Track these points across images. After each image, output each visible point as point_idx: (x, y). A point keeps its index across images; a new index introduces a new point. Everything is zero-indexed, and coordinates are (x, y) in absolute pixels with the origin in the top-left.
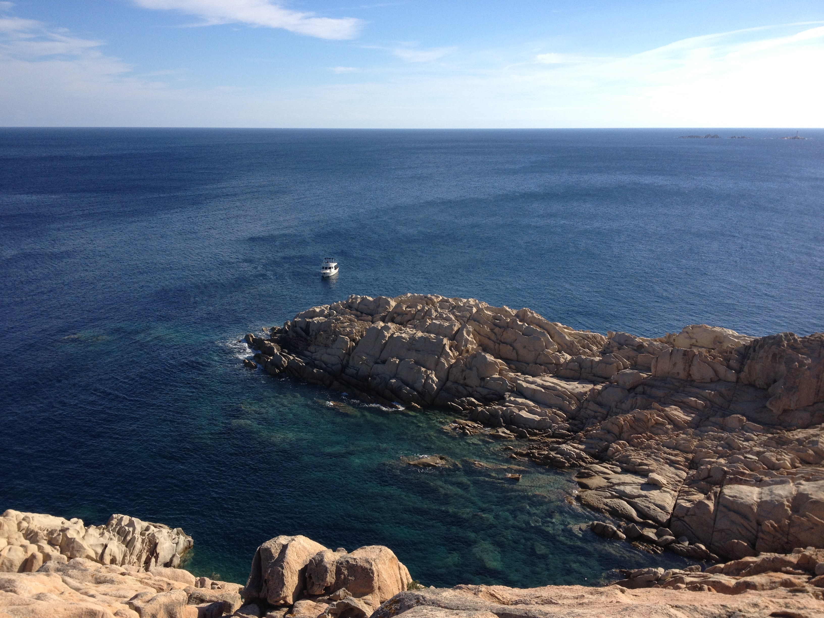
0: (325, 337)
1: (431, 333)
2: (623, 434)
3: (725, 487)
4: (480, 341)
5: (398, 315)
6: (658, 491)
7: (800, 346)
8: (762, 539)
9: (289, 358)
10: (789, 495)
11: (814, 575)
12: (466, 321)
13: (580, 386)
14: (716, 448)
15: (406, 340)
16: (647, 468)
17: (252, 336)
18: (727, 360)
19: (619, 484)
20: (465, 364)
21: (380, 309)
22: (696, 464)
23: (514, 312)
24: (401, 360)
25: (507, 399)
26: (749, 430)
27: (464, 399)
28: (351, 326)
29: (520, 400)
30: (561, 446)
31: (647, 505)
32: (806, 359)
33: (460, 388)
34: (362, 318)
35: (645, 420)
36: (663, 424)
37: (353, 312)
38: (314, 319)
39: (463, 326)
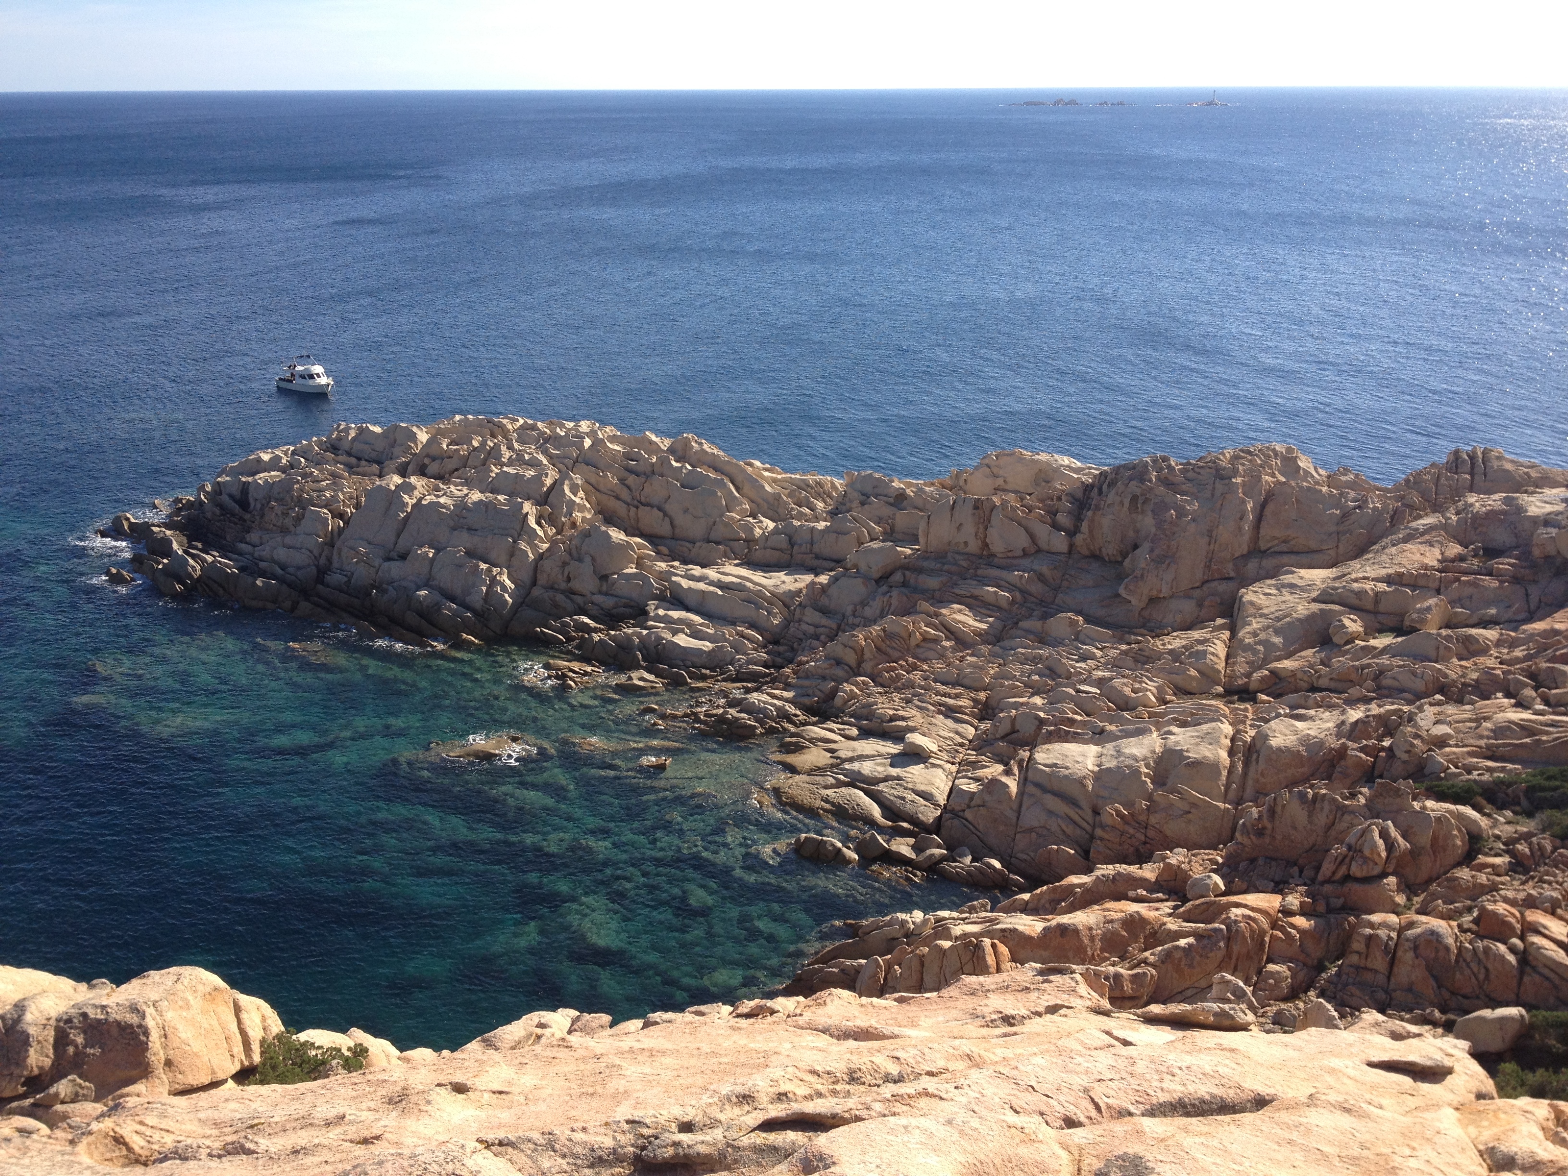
0: (279, 513)
1: (498, 494)
2: (863, 665)
3: (1038, 749)
4: (598, 504)
5: (434, 459)
6: (922, 766)
7: (1180, 479)
8: (1102, 839)
9: (204, 560)
10: (1149, 755)
11: (1184, 900)
12: (570, 467)
13: (789, 579)
14: (1029, 677)
15: (447, 508)
16: (904, 724)
17: (128, 519)
18: (1053, 513)
19: (851, 760)
20: (569, 552)
21: (397, 450)
22: (993, 709)
23: (665, 443)
24: (438, 551)
25: (652, 614)
26: (1088, 641)
27: (568, 619)
28: (336, 486)
29: (675, 614)
30: (748, 696)
31: (900, 794)
32: (1190, 503)
33: (560, 598)
34: (360, 470)
35: (904, 634)
36: (936, 640)
37: (340, 458)
38: (257, 477)
39: (564, 476)
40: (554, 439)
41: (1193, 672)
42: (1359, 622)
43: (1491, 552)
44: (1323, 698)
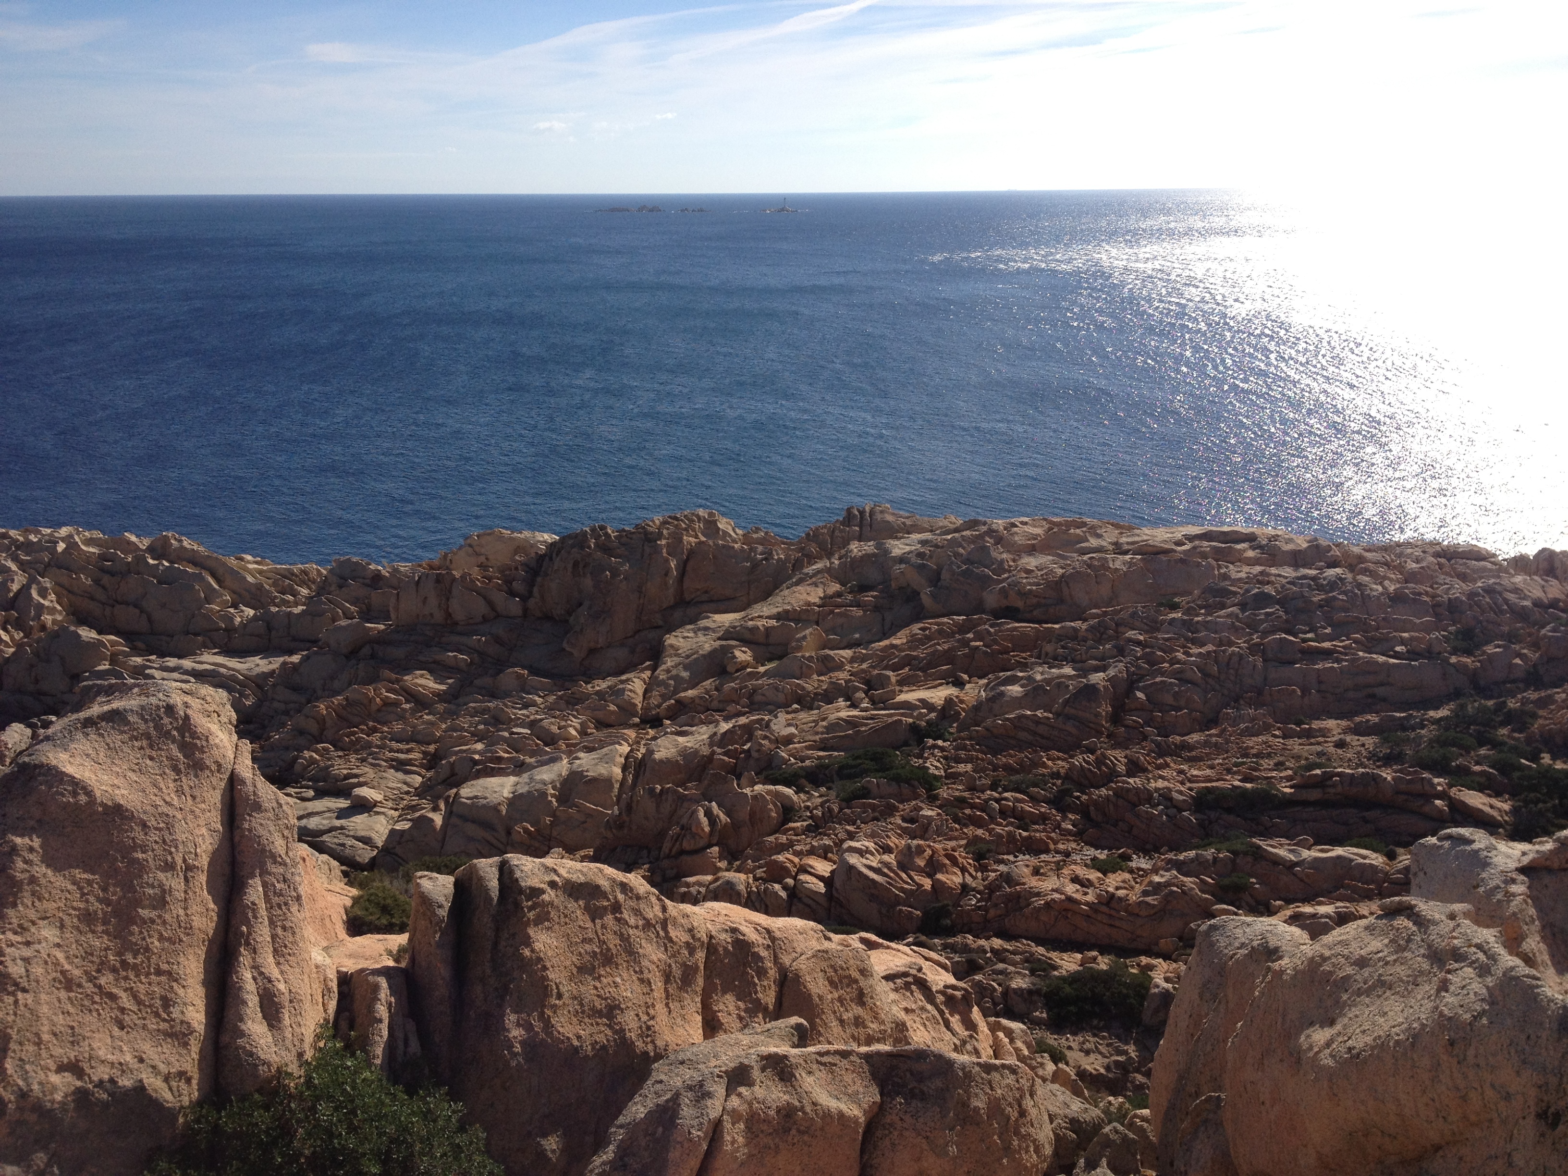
2: (324, 733)
3: (465, 785)
4: (71, 605)
6: (366, 815)
7: (615, 544)
10: (557, 779)
12: (40, 571)
13: (263, 662)
14: (475, 727)
16: (355, 780)
20: (36, 654)
22: (440, 759)
23: (144, 543)
26: (531, 691)
31: (341, 841)
32: (622, 564)
33: (29, 700)
35: (365, 701)
39: (32, 580)
40: (27, 546)
41: (612, 707)
42: (749, 653)
43: (863, 588)
44: (706, 717)
